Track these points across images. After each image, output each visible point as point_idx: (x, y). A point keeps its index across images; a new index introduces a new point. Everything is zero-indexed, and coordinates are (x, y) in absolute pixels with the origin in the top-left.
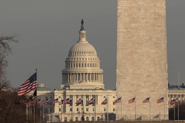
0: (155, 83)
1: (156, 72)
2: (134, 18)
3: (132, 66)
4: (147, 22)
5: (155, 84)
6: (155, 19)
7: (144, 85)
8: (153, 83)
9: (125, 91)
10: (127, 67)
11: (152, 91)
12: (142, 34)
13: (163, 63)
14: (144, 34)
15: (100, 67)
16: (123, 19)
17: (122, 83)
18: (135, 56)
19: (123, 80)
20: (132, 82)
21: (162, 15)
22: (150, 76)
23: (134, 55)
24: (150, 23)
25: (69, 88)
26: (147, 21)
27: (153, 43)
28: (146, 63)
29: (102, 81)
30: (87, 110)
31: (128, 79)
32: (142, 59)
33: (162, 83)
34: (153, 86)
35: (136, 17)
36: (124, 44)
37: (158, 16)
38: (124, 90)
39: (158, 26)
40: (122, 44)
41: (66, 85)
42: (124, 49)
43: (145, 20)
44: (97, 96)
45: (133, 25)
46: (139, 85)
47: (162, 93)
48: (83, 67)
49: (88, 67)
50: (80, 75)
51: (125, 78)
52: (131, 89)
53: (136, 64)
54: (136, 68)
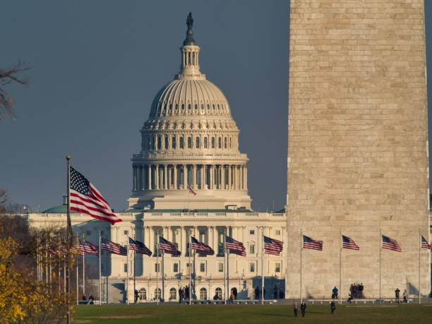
0: (394, 196)
1: (397, 166)
2: (335, 14)
3: (332, 149)
4: (371, 26)
5: (394, 198)
6: (394, 17)
7: (363, 201)
8: (388, 196)
9: (312, 219)
10: (317, 150)
11: (386, 219)
12: (359, 58)
13: (416, 139)
14: (366, 58)
15: (239, 149)
16: (306, 16)
17: (304, 196)
18: (339, 119)
19: (307, 187)
20: (332, 191)
21: (414, 6)
22: (382, 176)
23: (335, 116)
24: (380, 29)
25: (153, 206)
26: (371, 22)
27: (389, 84)
28: (369, 138)
29: (246, 188)
30: (202, 269)
31: (320, 183)
32: (359, 128)
33: (413, 196)
34: (390, 204)
35: (343, 11)
36: (308, 85)
37: (402, 11)
38: (310, 214)
39: (402, 37)
40: (302, 85)
41: (144, 198)
42: (308, 100)
43: (366, 21)
44: (231, 229)
45: (334, 34)
46: (350, 202)
47: (414, 224)
48: (190, 146)
49: (206, 147)
50: (182, 171)
51: (311, 182)
52: (327, 213)
53: (341, 143)
54: (343, 154)
